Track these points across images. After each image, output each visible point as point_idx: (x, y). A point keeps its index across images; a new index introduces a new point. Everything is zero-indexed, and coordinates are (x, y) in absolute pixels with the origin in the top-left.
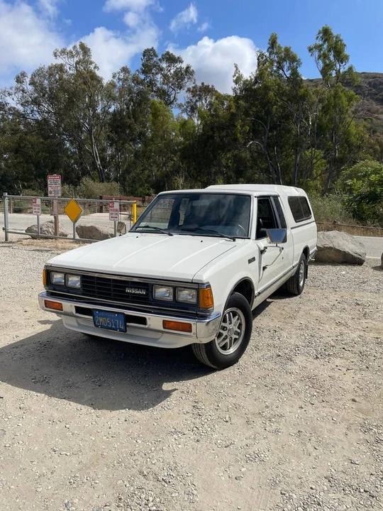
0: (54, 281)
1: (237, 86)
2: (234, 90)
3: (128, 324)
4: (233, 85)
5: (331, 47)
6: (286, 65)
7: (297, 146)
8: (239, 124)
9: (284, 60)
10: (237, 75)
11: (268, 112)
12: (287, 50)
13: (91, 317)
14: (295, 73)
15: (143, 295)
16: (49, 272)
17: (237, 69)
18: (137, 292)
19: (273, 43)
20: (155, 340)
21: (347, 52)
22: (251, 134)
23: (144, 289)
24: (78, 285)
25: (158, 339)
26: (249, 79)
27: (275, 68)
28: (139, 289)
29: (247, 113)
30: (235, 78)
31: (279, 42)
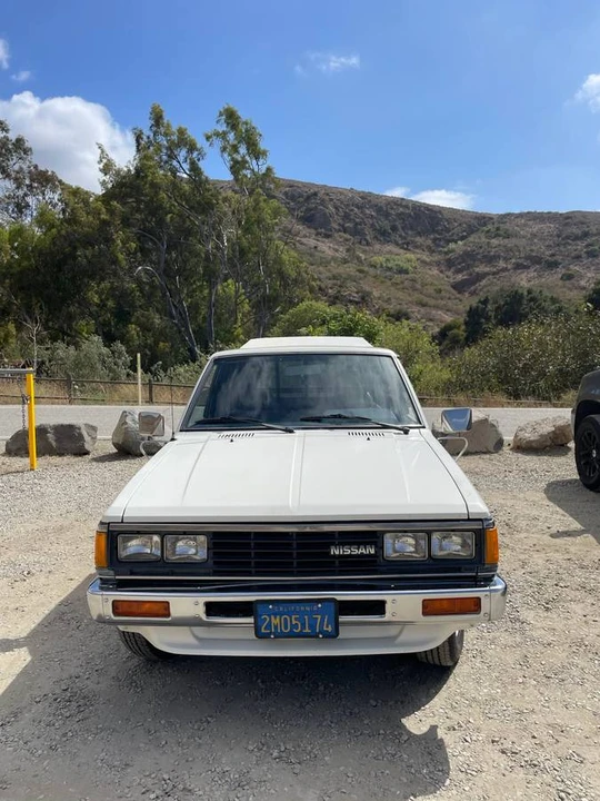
0: (123, 554)
1: (107, 178)
2: (103, 183)
3: (342, 619)
4: (102, 177)
5: (241, 136)
6: (182, 153)
7: (211, 277)
8: (119, 237)
9: (178, 146)
10: (105, 161)
11: (161, 222)
12: (181, 132)
13: (251, 620)
14: (195, 168)
15: (370, 555)
16: (113, 535)
17: (103, 152)
18: (355, 552)
19: (158, 119)
20: (391, 640)
21: (262, 146)
22: (139, 254)
23: (370, 544)
24: (202, 555)
25: (395, 637)
26: (126, 169)
27: (165, 158)
28: (359, 545)
29: (126, 222)
30: (101, 166)
31: (166, 118)
